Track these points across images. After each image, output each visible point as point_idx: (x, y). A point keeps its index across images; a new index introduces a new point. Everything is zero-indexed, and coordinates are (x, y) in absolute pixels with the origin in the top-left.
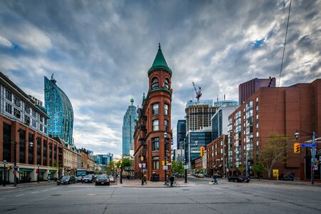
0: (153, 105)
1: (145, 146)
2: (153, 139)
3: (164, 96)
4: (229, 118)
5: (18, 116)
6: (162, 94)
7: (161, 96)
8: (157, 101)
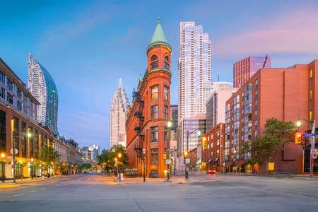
0: (152, 88)
1: (142, 137)
2: (152, 128)
3: (163, 77)
4: (227, 103)
5: (11, 101)
6: (161, 74)
7: (161, 77)
8: (156, 83)
